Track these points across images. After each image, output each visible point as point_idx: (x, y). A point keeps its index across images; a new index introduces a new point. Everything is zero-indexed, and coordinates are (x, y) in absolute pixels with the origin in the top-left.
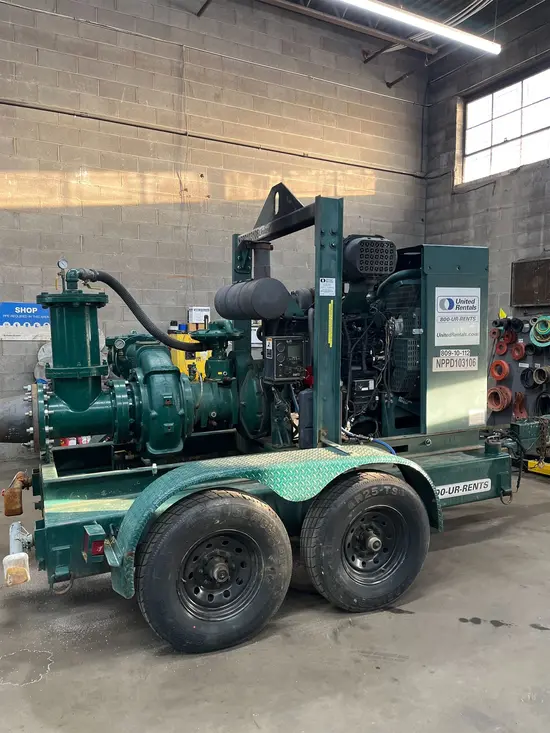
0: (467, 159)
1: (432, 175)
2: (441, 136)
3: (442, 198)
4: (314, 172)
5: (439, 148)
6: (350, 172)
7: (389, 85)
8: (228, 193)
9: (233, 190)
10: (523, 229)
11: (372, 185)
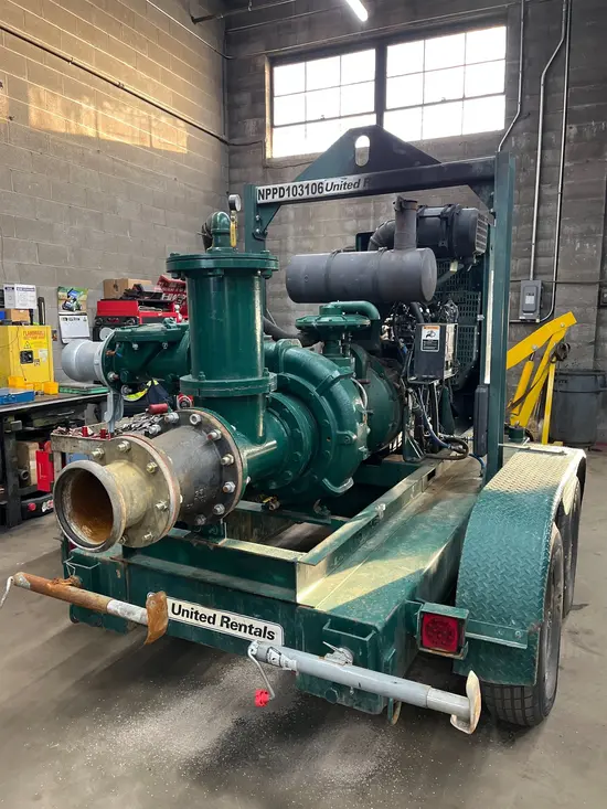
0: (274, 130)
1: (236, 141)
2: (245, 97)
3: (250, 170)
4: (129, 110)
5: (244, 111)
6: (164, 119)
7: (195, 21)
8: (33, 117)
9: (40, 115)
10: (351, 215)
11: (184, 142)
